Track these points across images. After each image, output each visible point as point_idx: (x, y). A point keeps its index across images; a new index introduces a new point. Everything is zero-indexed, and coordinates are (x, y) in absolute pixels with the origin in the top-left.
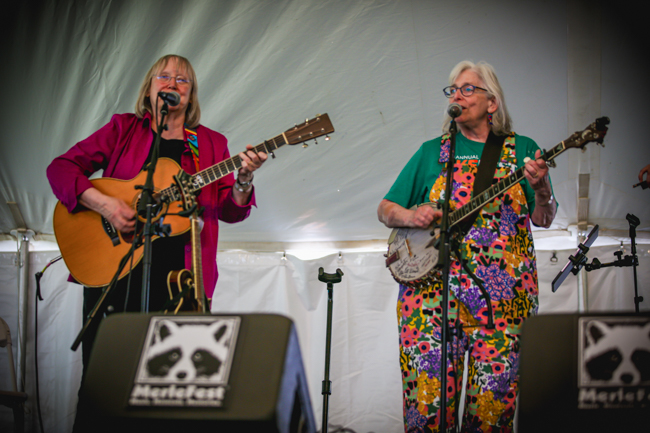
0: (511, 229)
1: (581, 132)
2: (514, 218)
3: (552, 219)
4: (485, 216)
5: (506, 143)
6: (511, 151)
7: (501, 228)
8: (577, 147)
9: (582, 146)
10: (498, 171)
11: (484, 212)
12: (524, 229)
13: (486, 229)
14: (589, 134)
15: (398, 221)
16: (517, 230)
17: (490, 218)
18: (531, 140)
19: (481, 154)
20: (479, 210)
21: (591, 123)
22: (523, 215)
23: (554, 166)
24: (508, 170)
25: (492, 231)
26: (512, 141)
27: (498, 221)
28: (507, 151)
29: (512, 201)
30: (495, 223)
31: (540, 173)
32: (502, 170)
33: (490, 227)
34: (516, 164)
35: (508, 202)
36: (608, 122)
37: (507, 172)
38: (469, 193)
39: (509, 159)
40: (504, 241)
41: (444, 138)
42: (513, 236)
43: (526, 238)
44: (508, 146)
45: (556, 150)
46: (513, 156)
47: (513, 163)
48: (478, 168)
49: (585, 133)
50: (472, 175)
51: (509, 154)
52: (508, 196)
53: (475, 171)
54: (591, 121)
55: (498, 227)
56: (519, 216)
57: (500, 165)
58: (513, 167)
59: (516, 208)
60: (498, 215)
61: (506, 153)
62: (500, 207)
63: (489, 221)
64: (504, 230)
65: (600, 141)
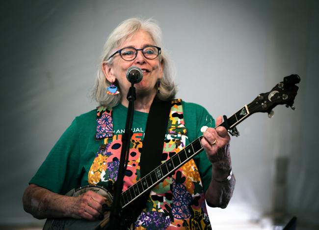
0: (185, 211)
1: (268, 94)
2: (187, 198)
3: (230, 197)
4: (155, 198)
5: (172, 112)
6: (179, 120)
7: (174, 211)
8: (263, 111)
9: (269, 110)
10: (166, 145)
11: (153, 193)
12: (200, 211)
13: (158, 213)
14: (276, 95)
15: (56, 211)
16: (192, 212)
17: (161, 200)
18: (201, 107)
19: (145, 126)
20: (149, 192)
21: (278, 82)
22: (198, 195)
23: (237, 134)
24: (178, 143)
25: (165, 215)
26: (178, 109)
27: (169, 203)
28: (174, 120)
29: (184, 178)
30: (166, 206)
31: (220, 142)
32: (171, 142)
33: (162, 211)
34: (186, 134)
35: (180, 179)
36: (298, 81)
37: (178, 145)
38: (134, 172)
39: (178, 130)
40: (179, 225)
41: (100, 110)
42: (188, 220)
43: (202, 222)
44: (175, 115)
45: (239, 116)
46: (182, 126)
47: (182, 134)
48: (143, 142)
49: (272, 95)
50: (137, 151)
51: (177, 124)
52: (179, 173)
53: (141, 146)
54: (279, 80)
55: (170, 210)
56: (193, 196)
57: (169, 137)
58: (184, 139)
59: (190, 186)
60: (169, 196)
61: (174, 123)
62: (171, 185)
63: (159, 204)
64: (177, 212)
65: (289, 103)
